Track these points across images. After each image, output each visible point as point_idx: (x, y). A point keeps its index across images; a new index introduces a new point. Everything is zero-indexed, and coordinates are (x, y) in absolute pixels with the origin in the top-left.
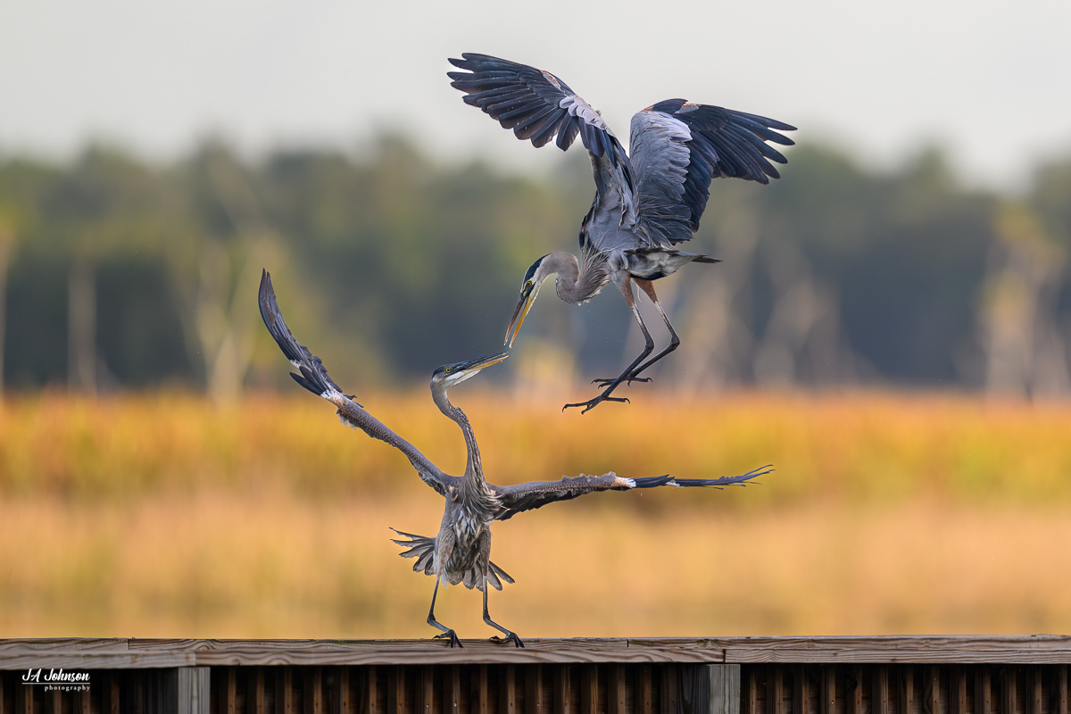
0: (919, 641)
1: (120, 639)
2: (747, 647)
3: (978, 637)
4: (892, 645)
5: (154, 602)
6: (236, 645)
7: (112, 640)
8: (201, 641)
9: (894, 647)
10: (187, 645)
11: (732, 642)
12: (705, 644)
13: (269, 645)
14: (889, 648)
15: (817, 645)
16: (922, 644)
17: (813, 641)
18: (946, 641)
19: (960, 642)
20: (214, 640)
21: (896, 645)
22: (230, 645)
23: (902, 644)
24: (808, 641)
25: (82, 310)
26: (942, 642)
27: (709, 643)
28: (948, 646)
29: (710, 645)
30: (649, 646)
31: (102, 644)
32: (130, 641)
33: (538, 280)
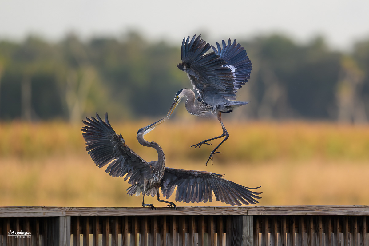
1: (39, 207)
2: (255, 209)
3: (335, 206)
4: (305, 209)
6: (79, 209)
7: (37, 207)
8: (68, 207)
9: (306, 210)
10: (62, 209)
11: (250, 208)
12: (241, 209)
13: (91, 209)
14: (304, 210)
15: (280, 209)
16: (316, 208)
17: (278, 207)
18: (324, 208)
19: (329, 208)
20: (72, 207)
21: (307, 209)
22: (77, 209)
23: (309, 208)
25: (26, 93)
26: (323, 208)
28: (325, 209)
29: (243, 209)
30: (222, 209)
31: (33, 208)
32: (43, 207)
33: (181, 95)
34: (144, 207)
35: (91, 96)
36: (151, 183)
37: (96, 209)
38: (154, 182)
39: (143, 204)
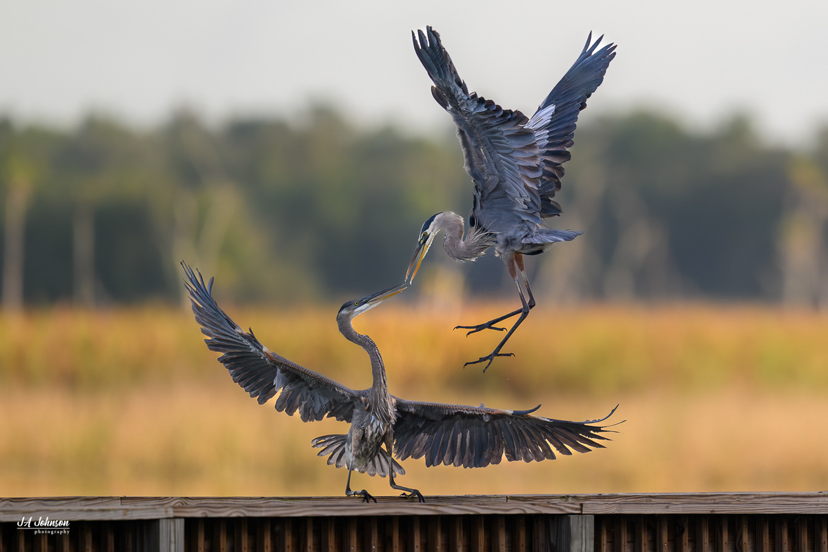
0: (731, 497)
1: (114, 497)
2: (599, 501)
3: (778, 494)
4: (711, 500)
5: (140, 469)
6: (204, 501)
7: (109, 498)
8: (178, 498)
9: (713, 501)
10: (165, 502)
11: (587, 498)
12: (567, 500)
13: (230, 501)
14: (709, 502)
15: (653, 500)
16: (735, 499)
17: (650, 497)
18: (753, 497)
19: (763, 497)
20: (187, 498)
21: (715, 500)
22: (199, 502)
23: (719, 499)
24: (646, 497)
25: (84, 242)
26: (749, 497)
27: (570, 498)
28: (754, 500)
29: (570, 500)
30: (523, 501)
31: (100, 501)
32: (121, 498)
33: (432, 231)
34: (349, 497)
35: (228, 250)
36: (369, 438)
37: (242, 502)
38: (376, 435)
39: (348, 489)
